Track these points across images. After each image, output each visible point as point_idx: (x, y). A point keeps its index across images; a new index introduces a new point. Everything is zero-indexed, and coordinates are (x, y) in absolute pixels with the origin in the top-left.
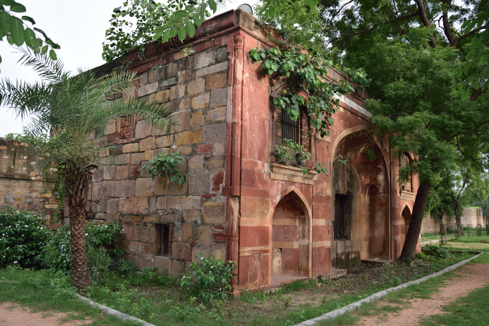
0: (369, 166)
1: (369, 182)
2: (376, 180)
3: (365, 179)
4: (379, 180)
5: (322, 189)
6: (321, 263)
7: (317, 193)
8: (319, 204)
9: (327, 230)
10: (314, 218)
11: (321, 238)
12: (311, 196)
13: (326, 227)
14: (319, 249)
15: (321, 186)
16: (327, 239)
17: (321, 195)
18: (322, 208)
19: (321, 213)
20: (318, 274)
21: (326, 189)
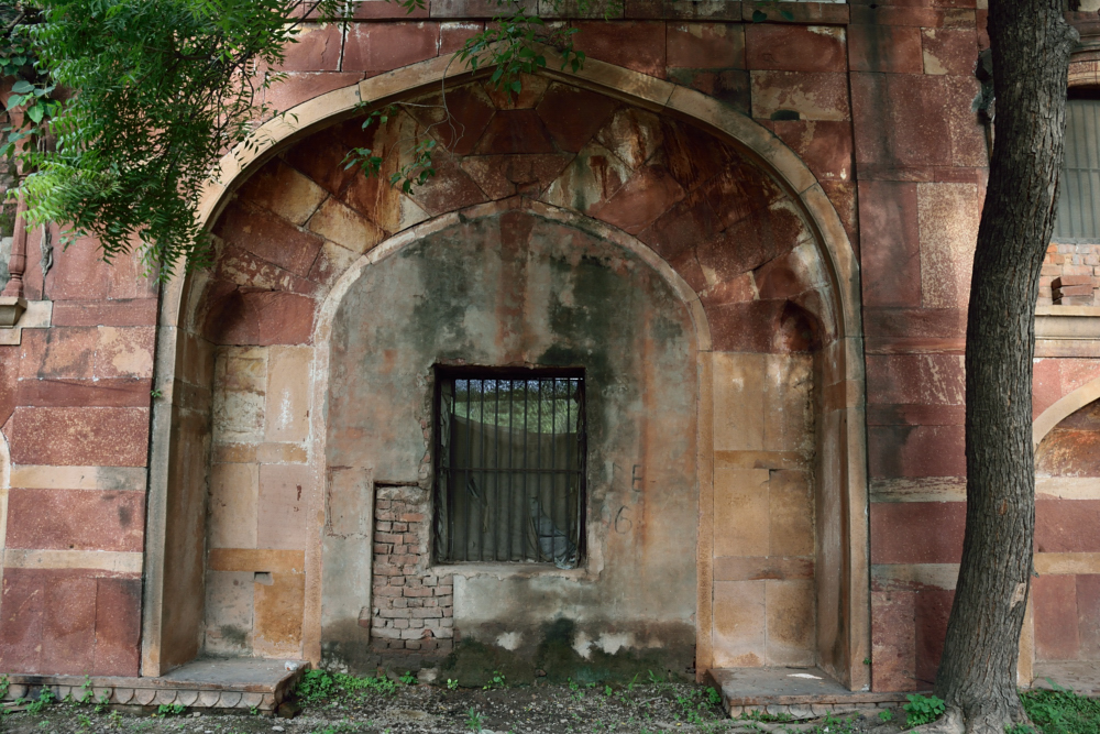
0: (732, 216)
1: (755, 290)
2: (790, 276)
3: (729, 280)
4: (806, 272)
5: (87, 353)
6: (61, 634)
7: (47, 369)
8: (57, 412)
9: (113, 508)
10: (20, 463)
11: (62, 536)
12: (11, 384)
13: (110, 498)
14: (50, 578)
15: (79, 343)
16: (111, 544)
17: (72, 376)
18: (81, 426)
19: (67, 445)
20: (33, 670)
21: (111, 354)
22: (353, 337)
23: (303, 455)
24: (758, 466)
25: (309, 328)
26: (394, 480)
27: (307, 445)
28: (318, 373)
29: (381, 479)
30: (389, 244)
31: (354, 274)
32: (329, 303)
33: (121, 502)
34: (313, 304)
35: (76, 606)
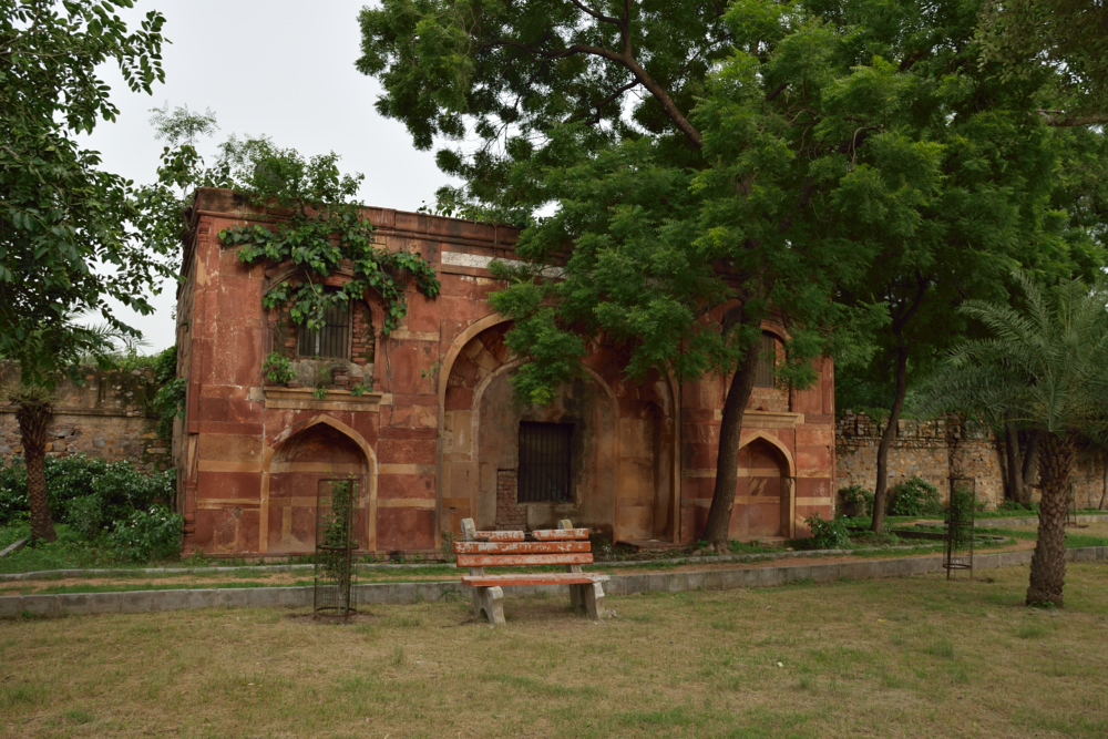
1: (638, 395)
4: (661, 392)
5: (409, 417)
6: (403, 533)
7: (392, 423)
8: (397, 441)
9: (423, 481)
10: (383, 463)
11: (402, 493)
12: (376, 429)
13: (421, 477)
14: (397, 511)
15: (406, 412)
16: (422, 496)
17: (403, 426)
18: (408, 447)
19: (402, 455)
20: (392, 549)
21: (420, 418)
22: (489, 408)
23: (469, 458)
24: (635, 463)
25: (471, 403)
26: (505, 468)
27: (471, 453)
28: (475, 423)
29: (501, 467)
30: (502, 368)
31: (489, 381)
32: (479, 392)
33: (427, 479)
34: (472, 393)
35: (409, 523)
